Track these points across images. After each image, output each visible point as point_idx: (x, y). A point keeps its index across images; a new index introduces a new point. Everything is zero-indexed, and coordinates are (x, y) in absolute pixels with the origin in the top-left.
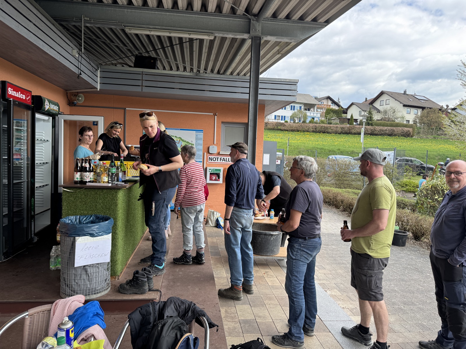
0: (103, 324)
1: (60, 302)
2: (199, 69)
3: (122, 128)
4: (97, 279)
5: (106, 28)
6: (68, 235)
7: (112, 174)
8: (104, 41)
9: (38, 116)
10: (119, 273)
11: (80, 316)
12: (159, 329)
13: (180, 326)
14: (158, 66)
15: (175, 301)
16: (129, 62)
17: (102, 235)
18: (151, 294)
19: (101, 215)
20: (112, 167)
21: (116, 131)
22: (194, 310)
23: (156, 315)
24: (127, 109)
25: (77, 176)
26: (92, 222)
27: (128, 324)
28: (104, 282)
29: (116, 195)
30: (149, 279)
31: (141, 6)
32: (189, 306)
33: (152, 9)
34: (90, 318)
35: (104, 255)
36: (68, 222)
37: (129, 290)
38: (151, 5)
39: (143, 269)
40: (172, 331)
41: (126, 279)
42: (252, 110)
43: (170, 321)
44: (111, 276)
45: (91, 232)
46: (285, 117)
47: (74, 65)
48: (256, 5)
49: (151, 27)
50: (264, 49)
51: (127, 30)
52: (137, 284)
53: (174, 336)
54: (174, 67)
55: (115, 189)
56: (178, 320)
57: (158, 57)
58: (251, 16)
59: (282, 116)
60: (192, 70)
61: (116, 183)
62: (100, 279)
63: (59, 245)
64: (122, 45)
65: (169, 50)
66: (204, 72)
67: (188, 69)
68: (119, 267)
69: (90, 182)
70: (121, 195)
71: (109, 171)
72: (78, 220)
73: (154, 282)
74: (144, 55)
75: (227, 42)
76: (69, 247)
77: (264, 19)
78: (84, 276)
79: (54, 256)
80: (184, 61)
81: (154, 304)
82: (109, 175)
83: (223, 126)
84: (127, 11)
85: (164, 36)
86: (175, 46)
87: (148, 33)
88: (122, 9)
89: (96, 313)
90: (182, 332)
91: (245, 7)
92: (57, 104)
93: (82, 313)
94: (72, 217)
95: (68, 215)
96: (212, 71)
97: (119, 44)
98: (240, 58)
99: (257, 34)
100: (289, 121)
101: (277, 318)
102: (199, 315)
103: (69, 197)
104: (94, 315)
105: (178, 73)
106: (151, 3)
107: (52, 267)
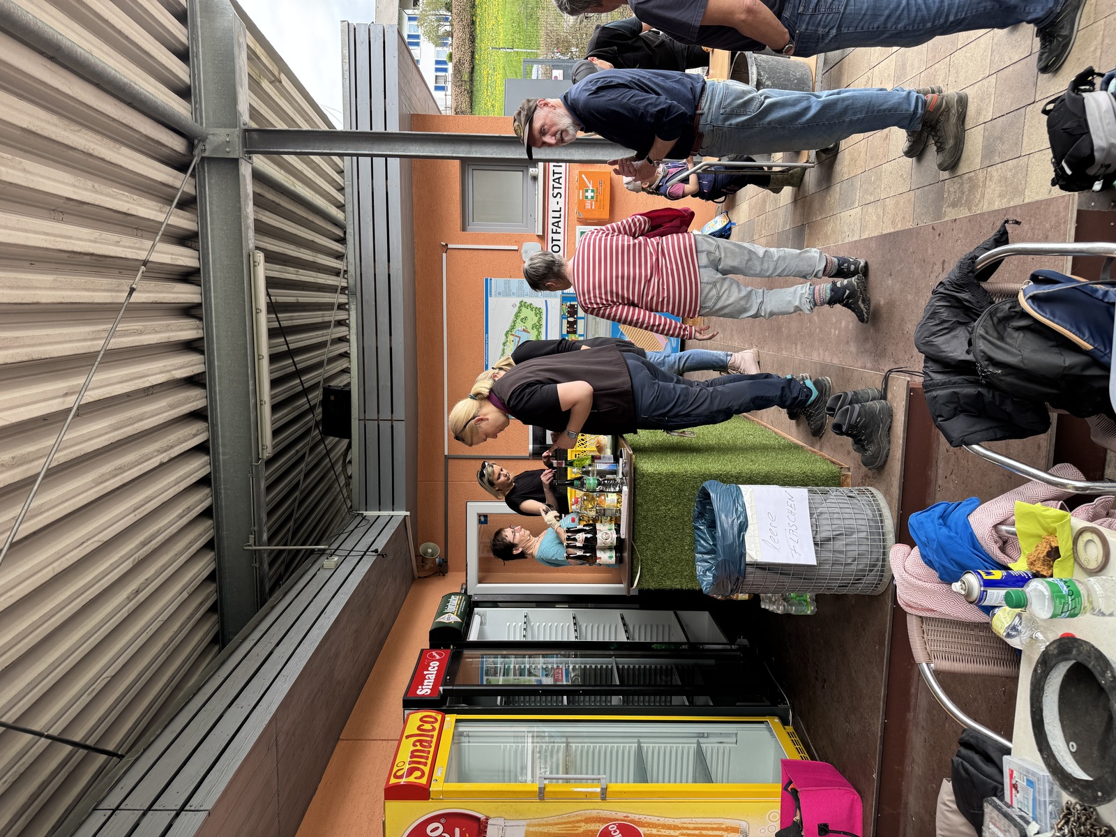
0: (967, 505)
1: (904, 596)
2: (339, 290)
3: (491, 462)
4: (846, 516)
5: (266, 500)
6: (741, 579)
7: (599, 484)
8: (297, 503)
9: (473, 636)
10: (835, 469)
11: (943, 556)
12: (1000, 372)
13: (995, 319)
14: (342, 384)
15: (926, 334)
16: (341, 449)
17: (744, 506)
18: (893, 395)
19: (694, 507)
20: (583, 485)
21: (500, 474)
22: (956, 284)
23: (960, 381)
24: (446, 453)
25: (606, 557)
26: (712, 525)
27: (975, 447)
28: (857, 502)
29: (648, 475)
30: (856, 399)
31: (207, 425)
32: (945, 297)
33: (211, 398)
34: (952, 534)
35: (790, 502)
36: (710, 576)
37: (879, 444)
38: (201, 401)
39: (830, 415)
40: (1008, 340)
41: (849, 453)
42: (427, 149)
43: (981, 345)
44: (840, 485)
45: (736, 529)
46: (438, 62)
47: (357, 564)
48: (163, 142)
49: (252, 401)
50: (272, 121)
51: (268, 453)
52: (865, 426)
53: (1022, 335)
54: (342, 348)
55: (634, 478)
56: (979, 326)
57: (321, 384)
58: (193, 157)
59: (437, 70)
60: (341, 307)
61: (620, 476)
62: (847, 511)
63: (759, 596)
64: (303, 465)
65: (303, 360)
66: (344, 277)
67: (342, 315)
68: (821, 468)
69: (618, 531)
70: (648, 466)
71: (594, 491)
72: (706, 557)
73: (863, 388)
74: (320, 417)
75: (265, 219)
76: (769, 575)
77: (196, 121)
78: (839, 545)
79: (784, 606)
80: (324, 326)
81: (930, 385)
82: (602, 491)
83: (473, 227)
84: (224, 454)
85: (271, 372)
86: (292, 346)
87: (267, 409)
88: (219, 465)
89: (941, 521)
90: (1013, 314)
91: (175, 172)
92: (446, 599)
93: (936, 551)
94: (699, 568)
95: (693, 577)
96: (340, 256)
97: (301, 471)
98: (300, 184)
99: (236, 139)
100: (447, 50)
101: (988, 61)
102: (972, 271)
103: (652, 575)
104: (945, 524)
105: (353, 338)
106: (198, 402)
107: (810, 609)
